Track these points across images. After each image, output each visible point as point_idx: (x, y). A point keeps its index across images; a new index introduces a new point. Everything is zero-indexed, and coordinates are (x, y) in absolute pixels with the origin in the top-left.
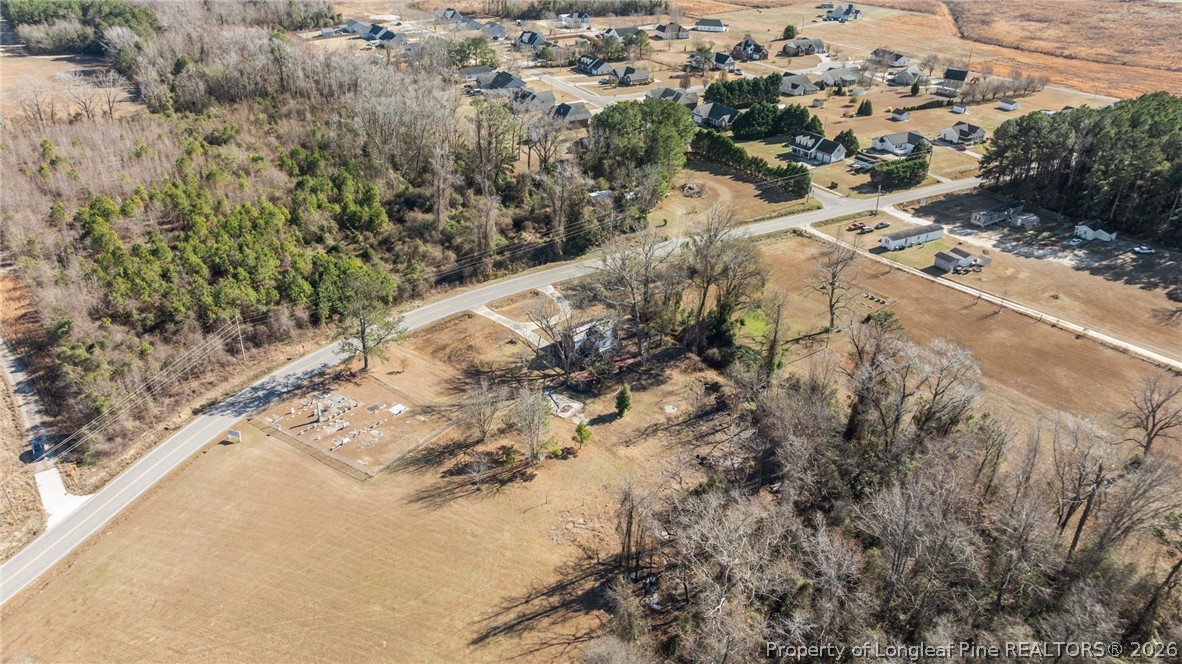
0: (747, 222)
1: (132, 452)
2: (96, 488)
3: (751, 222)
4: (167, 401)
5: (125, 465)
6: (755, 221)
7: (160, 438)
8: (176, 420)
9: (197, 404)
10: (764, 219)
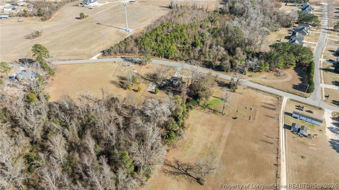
0: (274, 88)
1: (108, 57)
2: (100, 58)
3: (275, 88)
4: (121, 54)
5: (105, 58)
6: (277, 89)
7: (114, 58)
8: (118, 57)
9: (122, 56)
10: (280, 90)
